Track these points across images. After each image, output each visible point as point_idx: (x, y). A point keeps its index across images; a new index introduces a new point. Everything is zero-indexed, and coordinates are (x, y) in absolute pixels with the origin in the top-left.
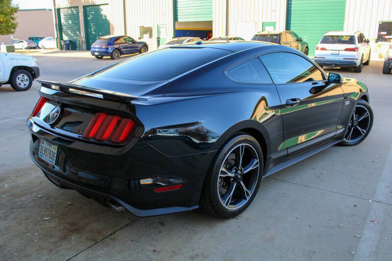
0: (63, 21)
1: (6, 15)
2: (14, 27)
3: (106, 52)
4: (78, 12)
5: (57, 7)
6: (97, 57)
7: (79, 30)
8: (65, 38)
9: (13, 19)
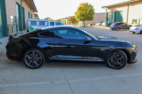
0: (108, 17)
1: (91, 15)
2: (93, 18)
3: (114, 28)
4: (113, 14)
5: (107, 12)
6: (112, 29)
7: (113, 20)
8: (108, 22)
9: (93, 16)
